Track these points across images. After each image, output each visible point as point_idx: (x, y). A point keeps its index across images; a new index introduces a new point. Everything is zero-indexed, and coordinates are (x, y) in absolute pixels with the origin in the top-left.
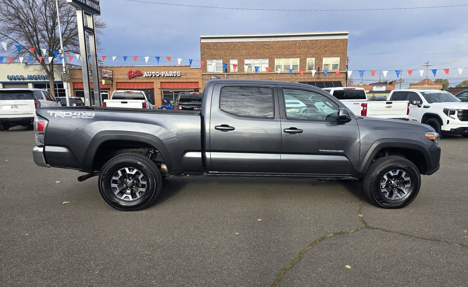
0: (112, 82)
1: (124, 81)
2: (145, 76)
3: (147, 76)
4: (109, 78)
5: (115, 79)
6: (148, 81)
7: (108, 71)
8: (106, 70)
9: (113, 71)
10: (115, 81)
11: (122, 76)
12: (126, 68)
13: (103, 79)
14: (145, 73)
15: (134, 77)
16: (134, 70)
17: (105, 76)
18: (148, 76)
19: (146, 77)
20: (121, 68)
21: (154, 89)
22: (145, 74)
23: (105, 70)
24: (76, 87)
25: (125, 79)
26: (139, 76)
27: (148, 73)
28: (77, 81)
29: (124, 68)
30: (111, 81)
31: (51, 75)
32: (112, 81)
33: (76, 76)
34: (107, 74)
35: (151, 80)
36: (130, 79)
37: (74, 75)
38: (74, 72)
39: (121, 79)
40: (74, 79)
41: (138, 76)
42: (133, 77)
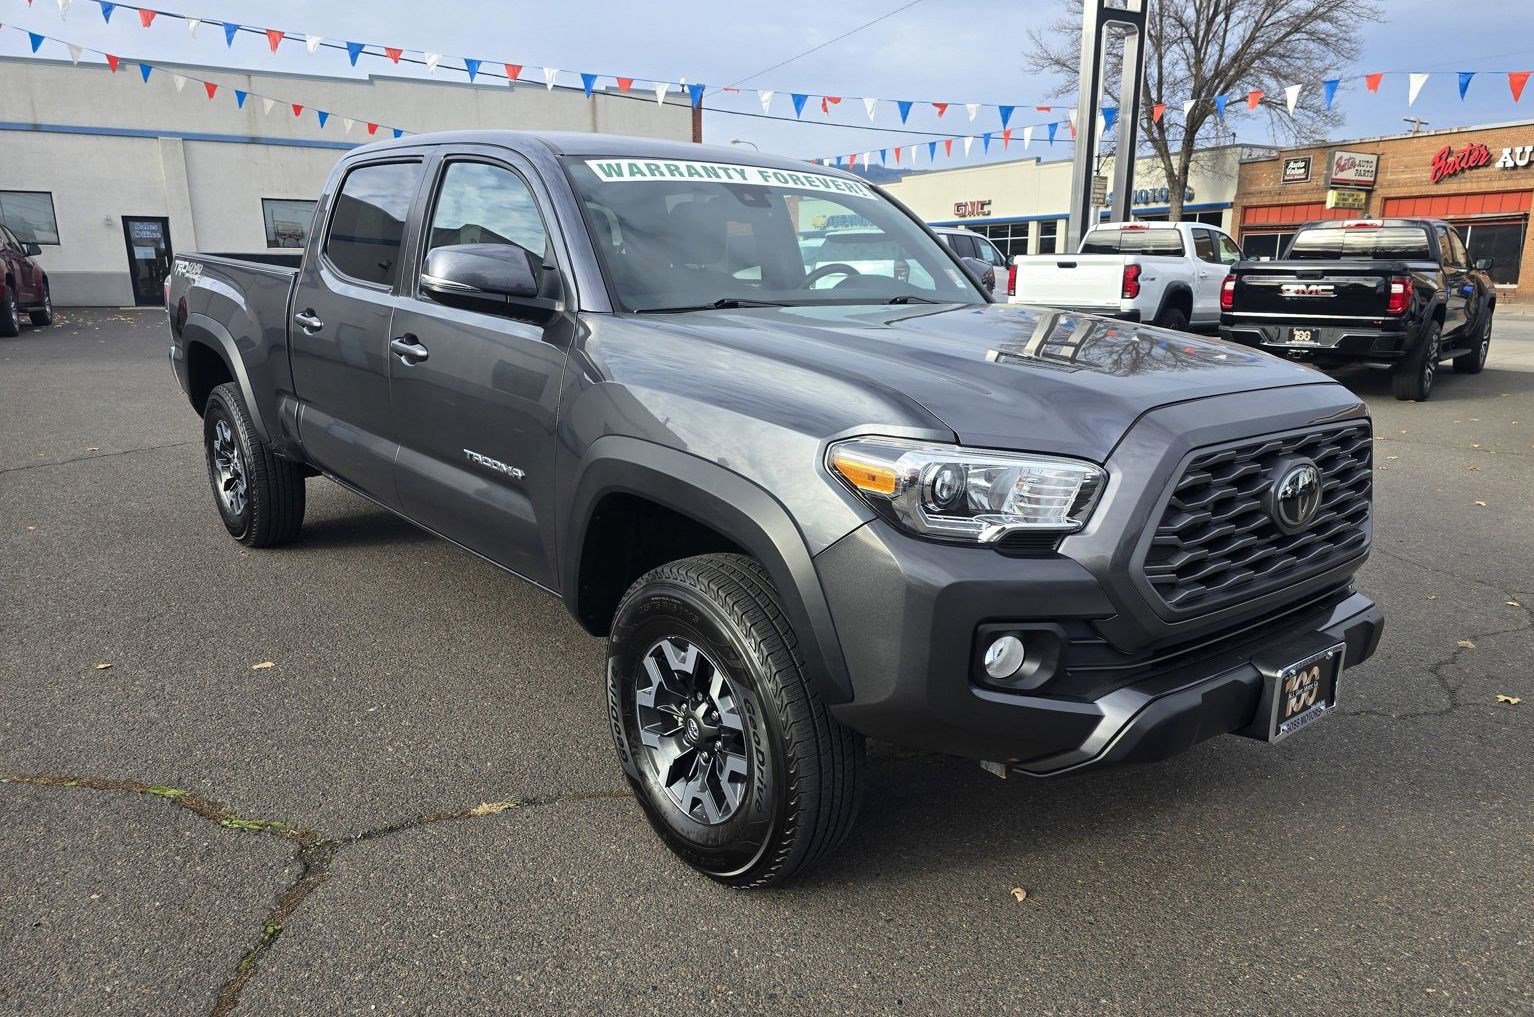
0: (1368, 200)
1: (1415, 191)
2: (1499, 165)
3: (1510, 164)
4: (1358, 183)
5: (1382, 186)
6: (1510, 185)
7: (1358, 157)
8: (1353, 155)
9: (1382, 158)
10: (1380, 192)
11: (1412, 172)
12: (1433, 140)
13: (1332, 188)
14: (1506, 151)
15: (1455, 174)
16: (1460, 146)
17: (1342, 176)
18: (1516, 166)
19: (1505, 168)
20: (1415, 141)
21: (1527, 220)
22: (1503, 159)
23: (1346, 155)
24: (1249, 222)
25: (1419, 183)
26: (1477, 167)
27: (1518, 150)
28: (1254, 201)
29: (1424, 140)
30: (1363, 196)
31: (1177, 187)
32: (1369, 192)
33: (1257, 185)
34: (1353, 171)
35: (1523, 181)
36: (1437, 183)
37: (1251, 182)
38: (1253, 170)
39: (1405, 185)
40: (1249, 194)
41: (1471, 168)
42: (1450, 175)
